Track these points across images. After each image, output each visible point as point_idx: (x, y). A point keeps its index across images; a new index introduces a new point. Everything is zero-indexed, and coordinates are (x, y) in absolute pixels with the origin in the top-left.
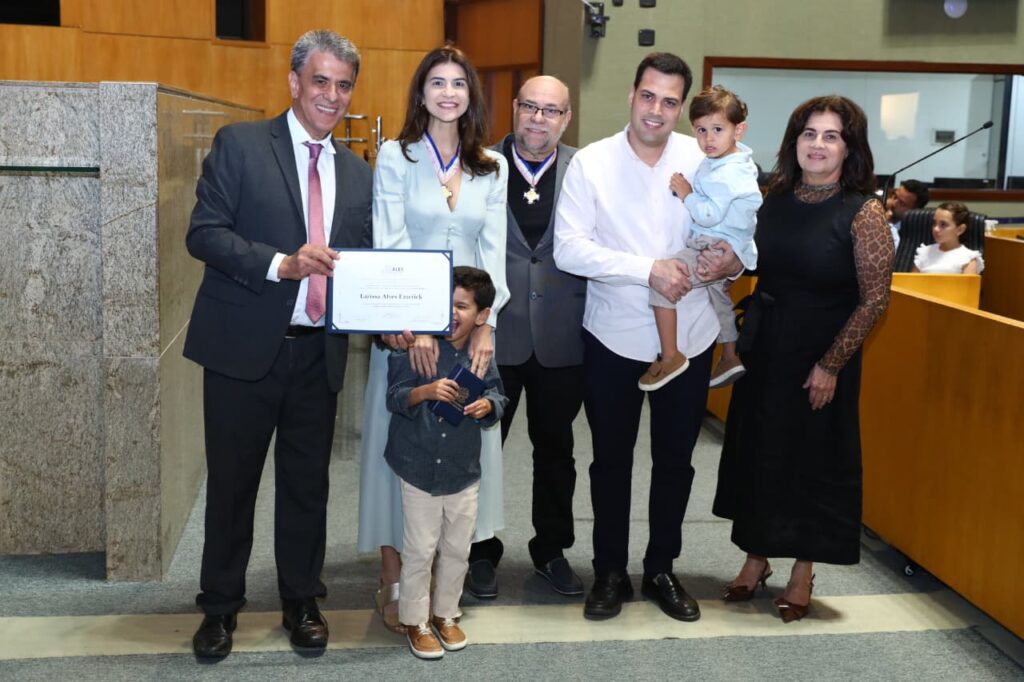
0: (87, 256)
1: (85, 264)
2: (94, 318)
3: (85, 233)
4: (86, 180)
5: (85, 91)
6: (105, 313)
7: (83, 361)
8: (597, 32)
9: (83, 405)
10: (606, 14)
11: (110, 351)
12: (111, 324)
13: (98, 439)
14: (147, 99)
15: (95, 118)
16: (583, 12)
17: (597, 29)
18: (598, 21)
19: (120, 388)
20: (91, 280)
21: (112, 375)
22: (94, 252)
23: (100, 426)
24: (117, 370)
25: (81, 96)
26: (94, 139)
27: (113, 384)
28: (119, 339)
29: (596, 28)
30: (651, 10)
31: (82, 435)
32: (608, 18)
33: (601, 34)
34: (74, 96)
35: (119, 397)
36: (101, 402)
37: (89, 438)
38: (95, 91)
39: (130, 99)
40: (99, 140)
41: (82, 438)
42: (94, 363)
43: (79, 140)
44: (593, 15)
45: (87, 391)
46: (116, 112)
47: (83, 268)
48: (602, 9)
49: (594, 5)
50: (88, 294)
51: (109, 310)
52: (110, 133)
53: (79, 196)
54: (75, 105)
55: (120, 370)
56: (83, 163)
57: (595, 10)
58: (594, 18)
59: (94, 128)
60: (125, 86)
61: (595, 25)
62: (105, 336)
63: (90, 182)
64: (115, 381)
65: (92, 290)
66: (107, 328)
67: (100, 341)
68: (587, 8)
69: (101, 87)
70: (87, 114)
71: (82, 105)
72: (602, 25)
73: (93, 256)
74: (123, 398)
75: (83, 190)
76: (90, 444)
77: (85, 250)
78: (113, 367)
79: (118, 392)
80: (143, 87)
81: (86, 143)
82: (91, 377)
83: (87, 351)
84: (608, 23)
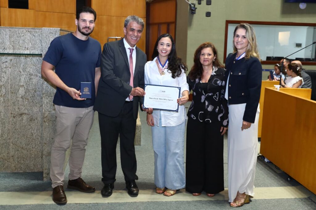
0: (38, 81)
1: (37, 84)
2: (40, 100)
3: (37, 74)
4: (38, 58)
5: (37, 30)
6: (43, 99)
7: (36, 113)
8: (193, 12)
9: (36, 127)
10: (196, 7)
11: (45, 110)
12: (45, 102)
13: (41, 137)
14: (57, 33)
15: (41, 38)
16: (189, 6)
17: (194, 12)
18: (194, 9)
19: (48, 122)
20: (39, 88)
21: (45, 118)
22: (40, 80)
23: (41, 133)
24: (47, 116)
25: (36, 32)
26: (40, 45)
27: (46, 121)
28: (48, 107)
29: (193, 11)
30: (210, 6)
31: (36, 136)
32: (196, 8)
33: (194, 13)
34: (34, 32)
35: (47, 124)
36: (42, 126)
37: (38, 137)
38: (41, 30)
39: (52, 33)
40: (42, 45)
41: (36, 137)
42: (40, 114)
43: (35, 45)
44: (192, 7)
45: (37, 123)
46: (47, 37)
47: (37, 85)
48: (195, 5)
49: (192, 4)
50: (38, 93)
51: (45, 98)
52: (46, 44)
53: (36, 63)
54: (34, 34)
55: (48, 116)
56: (37, 53)
57: (193, 6)
58: (192, 8)
59: (40, 42)
60: (50, 29)
61: (193, 10)
62: (43, 106)
63: (39, 58)
64: (46, 120)
65: (39, 91)
66: (44, 103)
67: (42, 107)
68: (190, 5)
69: (43, 29)
70: (38, 37)
71: (37, 35)
72: (195, 10)
73: (40, 81)
74: (49, 125)
75: (37, 61)
76: (38, 139)
77: (37, 79)
79: (47, 123)
80: (56, 29)
81: (38, 46)
82: (39, 118)
83: (38, 110)
84: (196, 10)
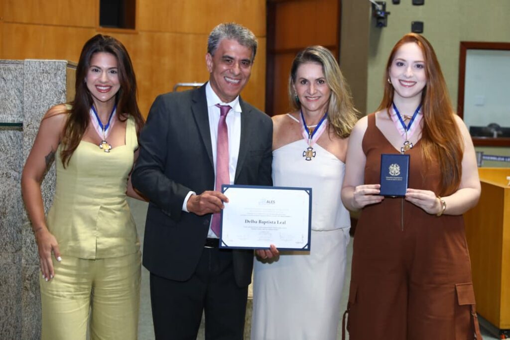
0: (11, 189)
1: (9, 195)
2: (15, 235)
3: (10, 171)
4: (11, 133)
5: (12, 67)
6: (24, 233)
7: (5, 268)
8: (381, 23)
9: (5, 302)
10: (387, 10)
11: (27, 261)
12: (28, 240)
13: (16, 327)
14: (60, 72)
15: (19, 86)
16: (371, 9)
17: (382, 21)
18: (382, 15)
19: (34, 289)
20: (13, 207)
21: (28, 279)
22: (16, 186)
23: (17, 317)
24: (32, 275)
25: (9, 69)
26: (18, 102)
27: (29, 286)
28: (34, 252)
29: (380, 20)
30: (421, 7)
31: (3, 324)
32: (389, 13)
33: (384, 25)
34: (5, 70)
35: (33, 296)
36: (19, 300)
37: (9, 327)
38: (20, 66)
39: (47, 72)
40: (22, 102)
41: (3, 327)
42: (14, 270)
43: (7, 103)
44: (378, 10)
45: (8, 291)
46: (36, 82)
47: (7, 198)
48: (384, 6)
49: (379, 3)
50: (11, 218)
51: (27, 230)
52: (32, 98)
53: (6, 144)
54: (4, 76)
55: (34, 276)
56: (10, 120)
57: (380, 7)
58: (379, 13)
59: (18, 94)
60: (43, 62)
61: (379, 18)
62: (24, 249)
63: (15, 134)
64: (30, 284)
65: (14, 214)
66: (25, 244)
67: (19, 253)
68: (373, 6)
69: (25, 64)
70: (13, 84)
71: (10, 77)
72: (385, 18)
73: (15, 189)
74: (36, 297)
75: (9, 139)
76: (9, 331)
77: (9, 185)
78: (28, 274)
79: (32, 292)
80: (57, 63)
81: (12, 104)
82: (11, 281)
83: (9, 260)
84: (389, 17)
